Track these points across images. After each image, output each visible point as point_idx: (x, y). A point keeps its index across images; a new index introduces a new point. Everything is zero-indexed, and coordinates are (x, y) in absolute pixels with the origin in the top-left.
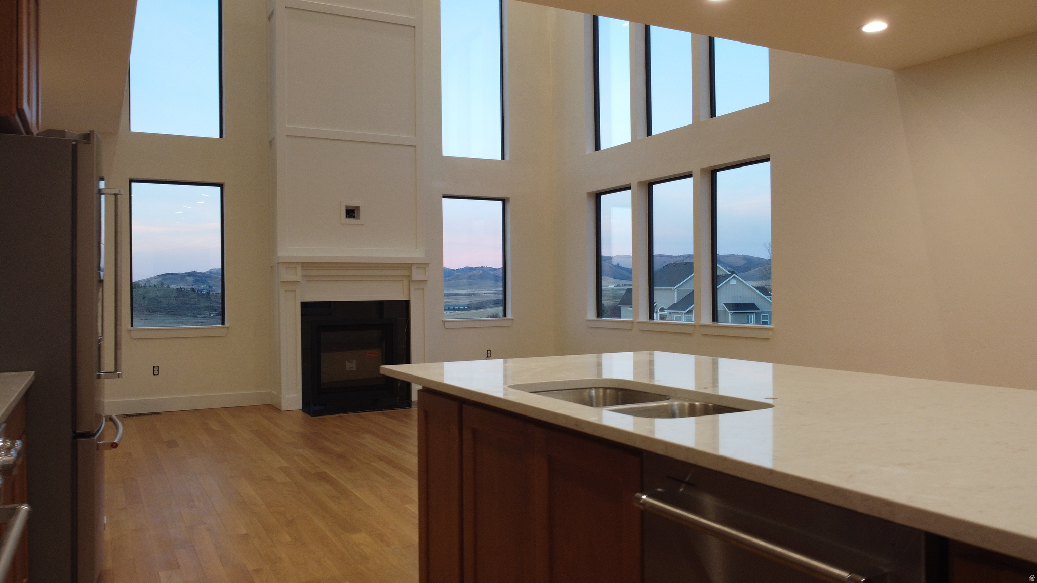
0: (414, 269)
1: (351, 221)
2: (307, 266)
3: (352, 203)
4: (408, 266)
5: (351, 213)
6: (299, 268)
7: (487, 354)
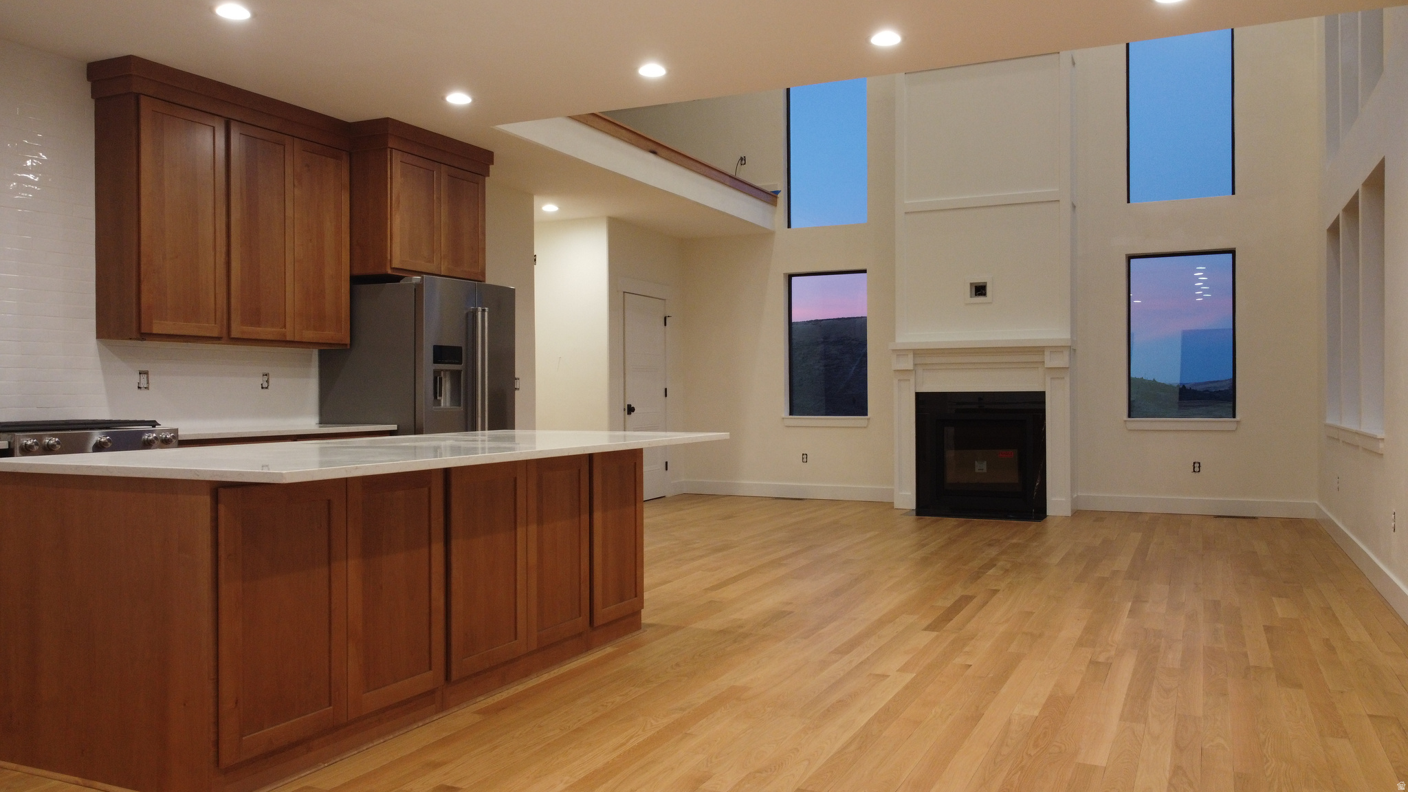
0: (1047, 353)
1: (981, 299)
2: (917, 353)
3: (979, 279)
4: (1039, 350)
5: (980, 290)
6: (911, 356)
7: (1194, 468)
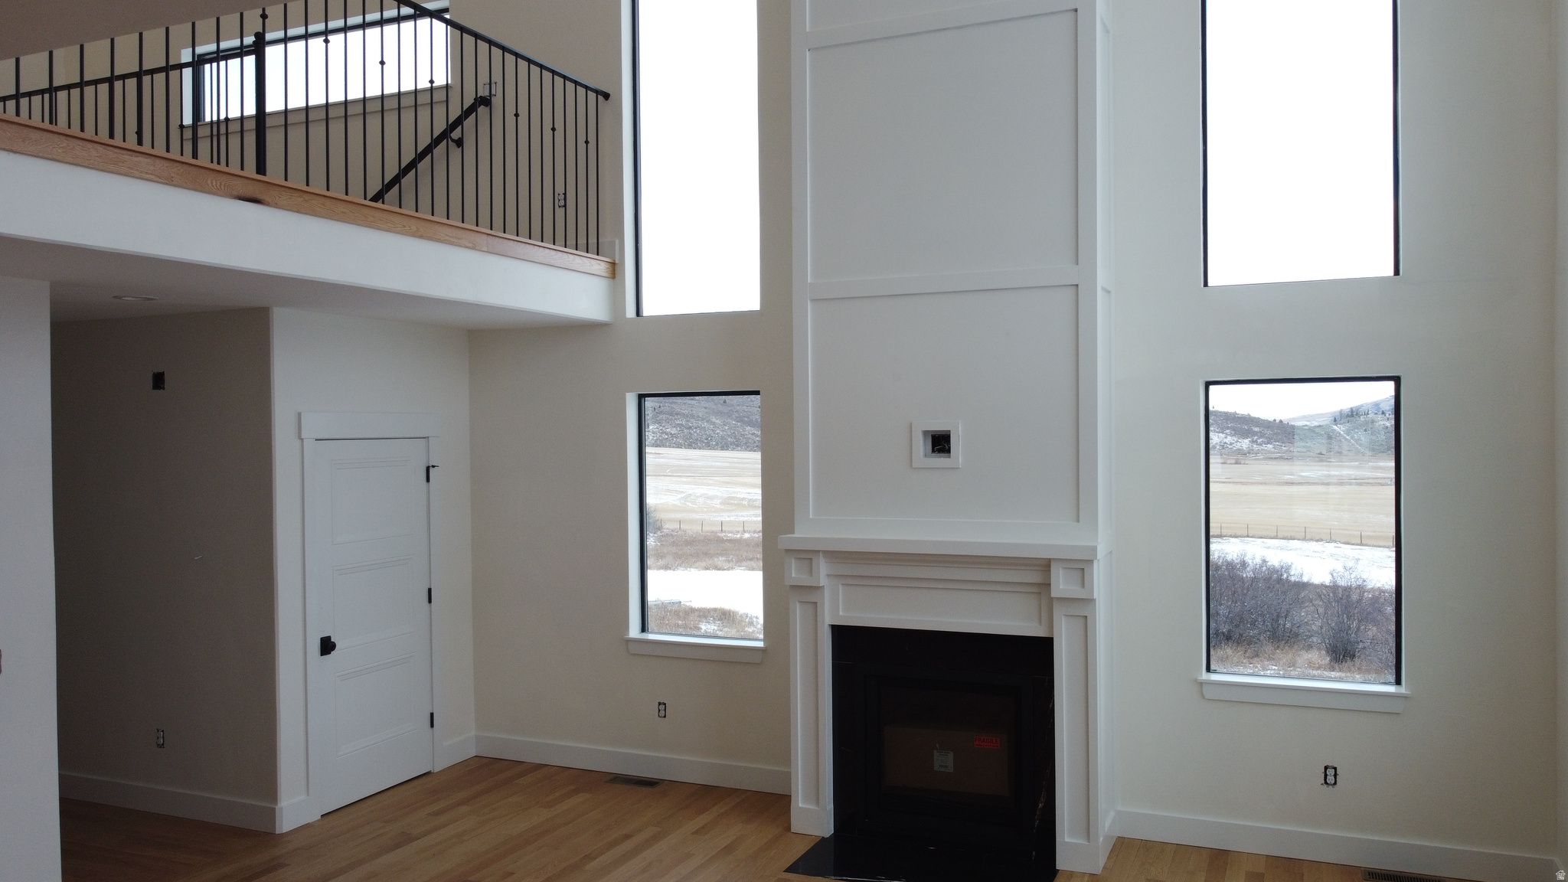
0: (1053, 571)
1: (942, 461)
3: (937, 423)
4: (1044, 564)
5: (940, 443)
7: (1326, 776)
